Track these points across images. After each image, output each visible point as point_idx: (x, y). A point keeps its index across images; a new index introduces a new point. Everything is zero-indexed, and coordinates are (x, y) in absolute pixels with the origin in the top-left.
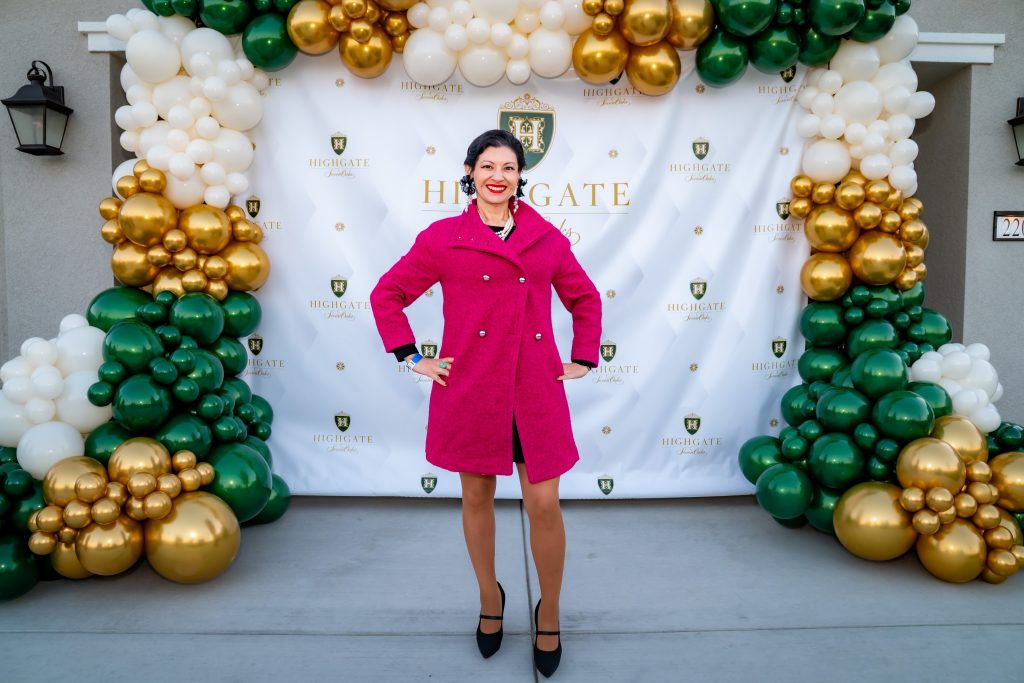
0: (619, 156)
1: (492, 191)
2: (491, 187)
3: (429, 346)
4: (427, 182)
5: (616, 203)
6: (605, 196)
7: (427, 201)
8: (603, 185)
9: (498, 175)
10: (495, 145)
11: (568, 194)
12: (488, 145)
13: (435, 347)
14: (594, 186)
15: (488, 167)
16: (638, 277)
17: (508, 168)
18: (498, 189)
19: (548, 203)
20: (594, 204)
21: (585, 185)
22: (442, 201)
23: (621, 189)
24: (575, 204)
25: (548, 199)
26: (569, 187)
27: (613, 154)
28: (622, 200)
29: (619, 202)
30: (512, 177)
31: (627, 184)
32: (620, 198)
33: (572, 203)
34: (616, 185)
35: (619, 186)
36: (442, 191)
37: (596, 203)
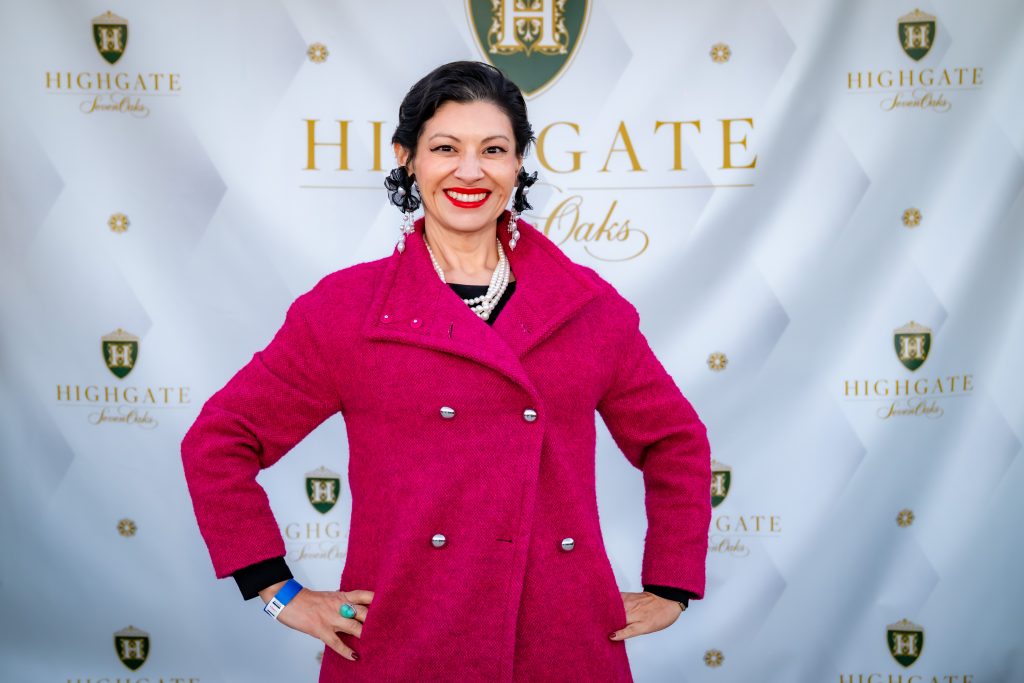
0: (732, 58)
1: (457, 203)
2: (454, 195)
3: (323, 481)
4: (311, 124)
5: (727, 164)
6: (703, 148)
7: (311, 165)
8: (697, 124)
9: (470, 167)
10: (461, 98)
11: (621, 144)
12: (445, 98)
13: (337, 483)
14: (677, 126)
15: (446, 148)
16: (776, 324)
17: (492, 150)
18: (472, 198)
19: (577, 166)
20: (678, 166)
21: (659, 124)
22: (344, 165)
23: (738, 131)
24: (636, 167)
25: (577, 156)
26: (622, 129)
27: (720, 53)
28: (739, 156)
29: (734, 161)
30: (501, 169)
31: (750, 121)
32: (735, 150)
33: (629, 165)
34: (727, 124)
35: (733, 126)
36: (344, 144)
37: (684, 164)
